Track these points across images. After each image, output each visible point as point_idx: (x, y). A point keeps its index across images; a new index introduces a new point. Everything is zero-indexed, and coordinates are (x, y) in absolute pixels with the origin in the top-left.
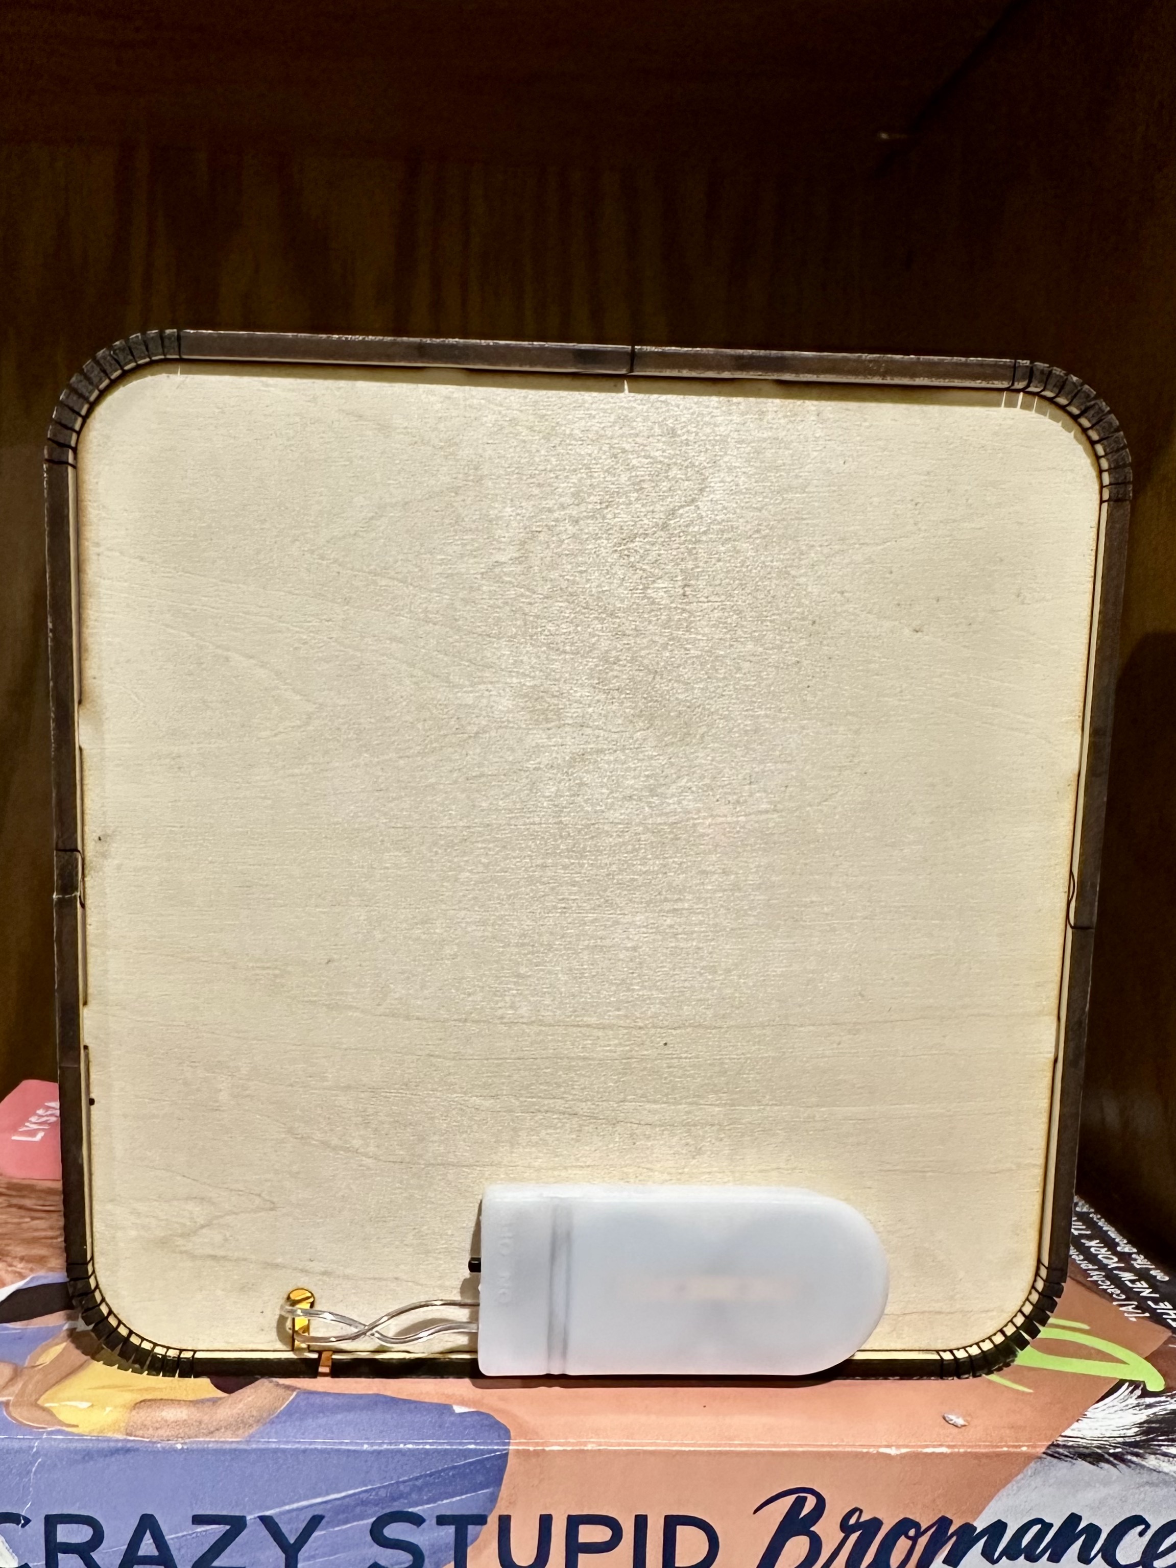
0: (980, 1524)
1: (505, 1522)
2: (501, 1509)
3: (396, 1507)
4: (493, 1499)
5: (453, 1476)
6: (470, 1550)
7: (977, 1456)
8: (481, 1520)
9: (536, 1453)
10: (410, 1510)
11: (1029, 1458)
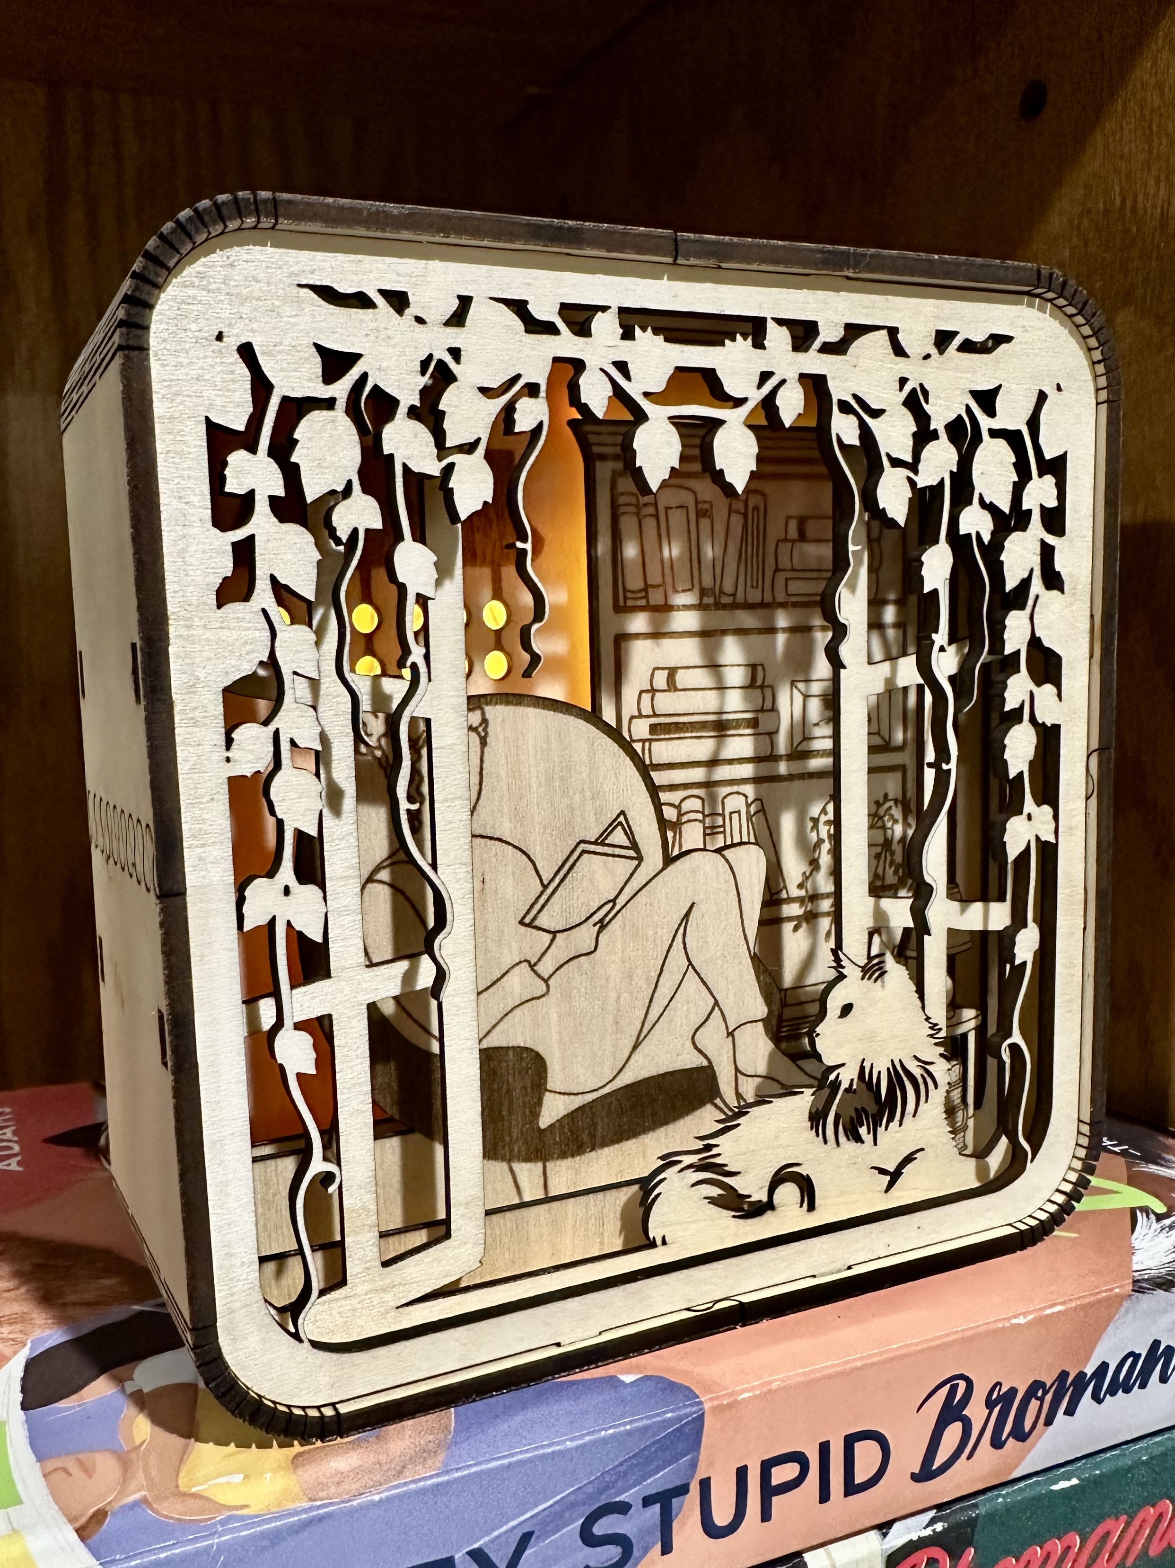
0: (1089, 1370)
1: (705, 1485)
2: (701, 1474)
3: (603, 1500)
4: (693, 1465)
5: (656, 1451)
6: (675, 1525)
7: (1083, 1307)
8: (683, 1490)
9: (730, 1406)
10: (617, 1499)
11: (1122, 1298)
